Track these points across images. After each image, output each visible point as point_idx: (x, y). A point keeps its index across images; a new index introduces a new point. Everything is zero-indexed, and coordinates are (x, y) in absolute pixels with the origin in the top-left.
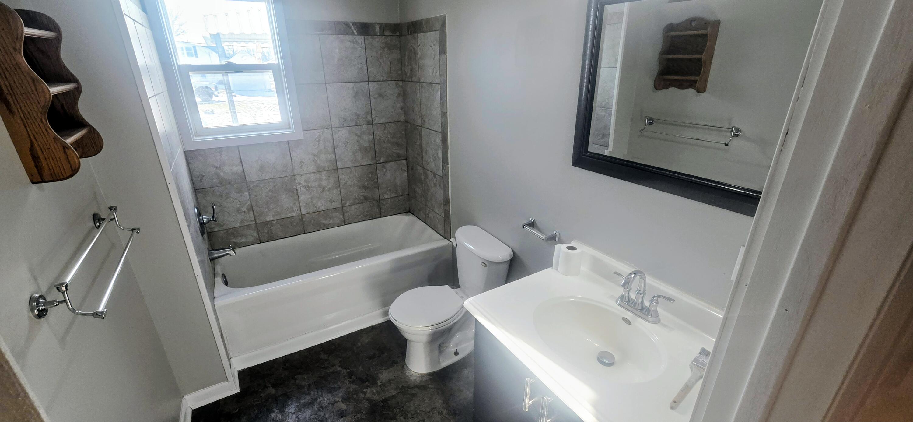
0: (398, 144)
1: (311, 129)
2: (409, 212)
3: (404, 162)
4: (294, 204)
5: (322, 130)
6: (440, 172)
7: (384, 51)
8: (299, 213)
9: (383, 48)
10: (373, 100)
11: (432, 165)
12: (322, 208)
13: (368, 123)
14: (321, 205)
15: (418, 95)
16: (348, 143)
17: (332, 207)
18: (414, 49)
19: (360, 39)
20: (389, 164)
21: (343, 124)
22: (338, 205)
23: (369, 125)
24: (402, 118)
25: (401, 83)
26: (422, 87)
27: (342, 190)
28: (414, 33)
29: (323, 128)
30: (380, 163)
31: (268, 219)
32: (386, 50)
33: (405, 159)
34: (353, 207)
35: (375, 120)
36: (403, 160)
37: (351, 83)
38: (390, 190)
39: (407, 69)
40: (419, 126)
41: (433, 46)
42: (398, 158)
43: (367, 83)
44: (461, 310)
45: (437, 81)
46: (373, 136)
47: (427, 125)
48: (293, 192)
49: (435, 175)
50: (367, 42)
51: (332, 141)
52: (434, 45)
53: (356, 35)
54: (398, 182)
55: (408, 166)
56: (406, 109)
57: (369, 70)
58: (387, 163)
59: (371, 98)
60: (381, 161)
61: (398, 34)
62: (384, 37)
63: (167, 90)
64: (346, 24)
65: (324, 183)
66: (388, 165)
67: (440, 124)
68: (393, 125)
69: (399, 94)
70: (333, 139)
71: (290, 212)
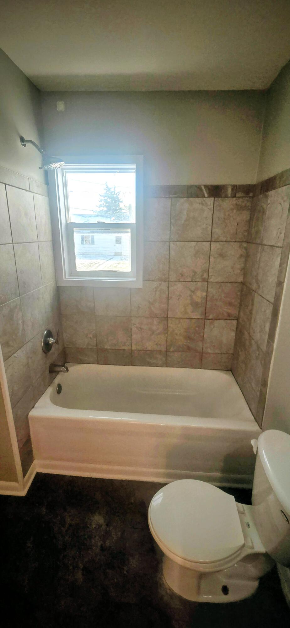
0: (230, 304)
1: (151, 280)
2: (231, 371)
3: (235, 322)
4: (127, 340)
5: (160, 282)
6: (264, 348)
7: (233, 212)
8: (130, 348)
9: (232, 209)
10: (212, 259)
11: (257, 336)
12: (149, 348)
13: (204, 280)
14: (149, 346)
15: (258, 258)
16: (181, 296)
17: (158, 350)
18: (263, 209)
19: (210, 201)
20: (218, 321)
21: (180, 279)
22: (163, 349)
23: (204, 283)
24: (240, 279)
25: (245, 245)
26: (263, 250)
27: (169, 337)
28: (266, 191)
29: (161, 280)
30: (209, 319)
31: (106, 347)
32: (235, 211)
33: (236, 320)
34: (176, 353)
35: (211, 278)
36: (233, 320)
37: (194, 242)
38: (215, 346)
39: (253, 231)
40: (253, 291)
41: (282, 203)
42: (229, 317)
43: (210, 243)
44: (239, 552)
45: (280, 244)
46: (206, 293)
47: (260, 292)
48: (128, 331)
49: (258, 347)
50: (216, 203)
51: (167, 293)
52: (284, 201)
53: (206, 197)
54: (224, 341)
55: (237, 328)
56: (245, 271)
57: (214, 230)
58: (216, 320)
59: (211, 257)
60: (210, 317)
61: (251, 195)
62: (235, 199)
63: (52, 240)
64: (199, 188)
65: (154, 328)
66: (217, 323)
67: (274, 294)
68: (229, 285)
69: (241, 256)
70: (168, 291)
71: (123, 346)
